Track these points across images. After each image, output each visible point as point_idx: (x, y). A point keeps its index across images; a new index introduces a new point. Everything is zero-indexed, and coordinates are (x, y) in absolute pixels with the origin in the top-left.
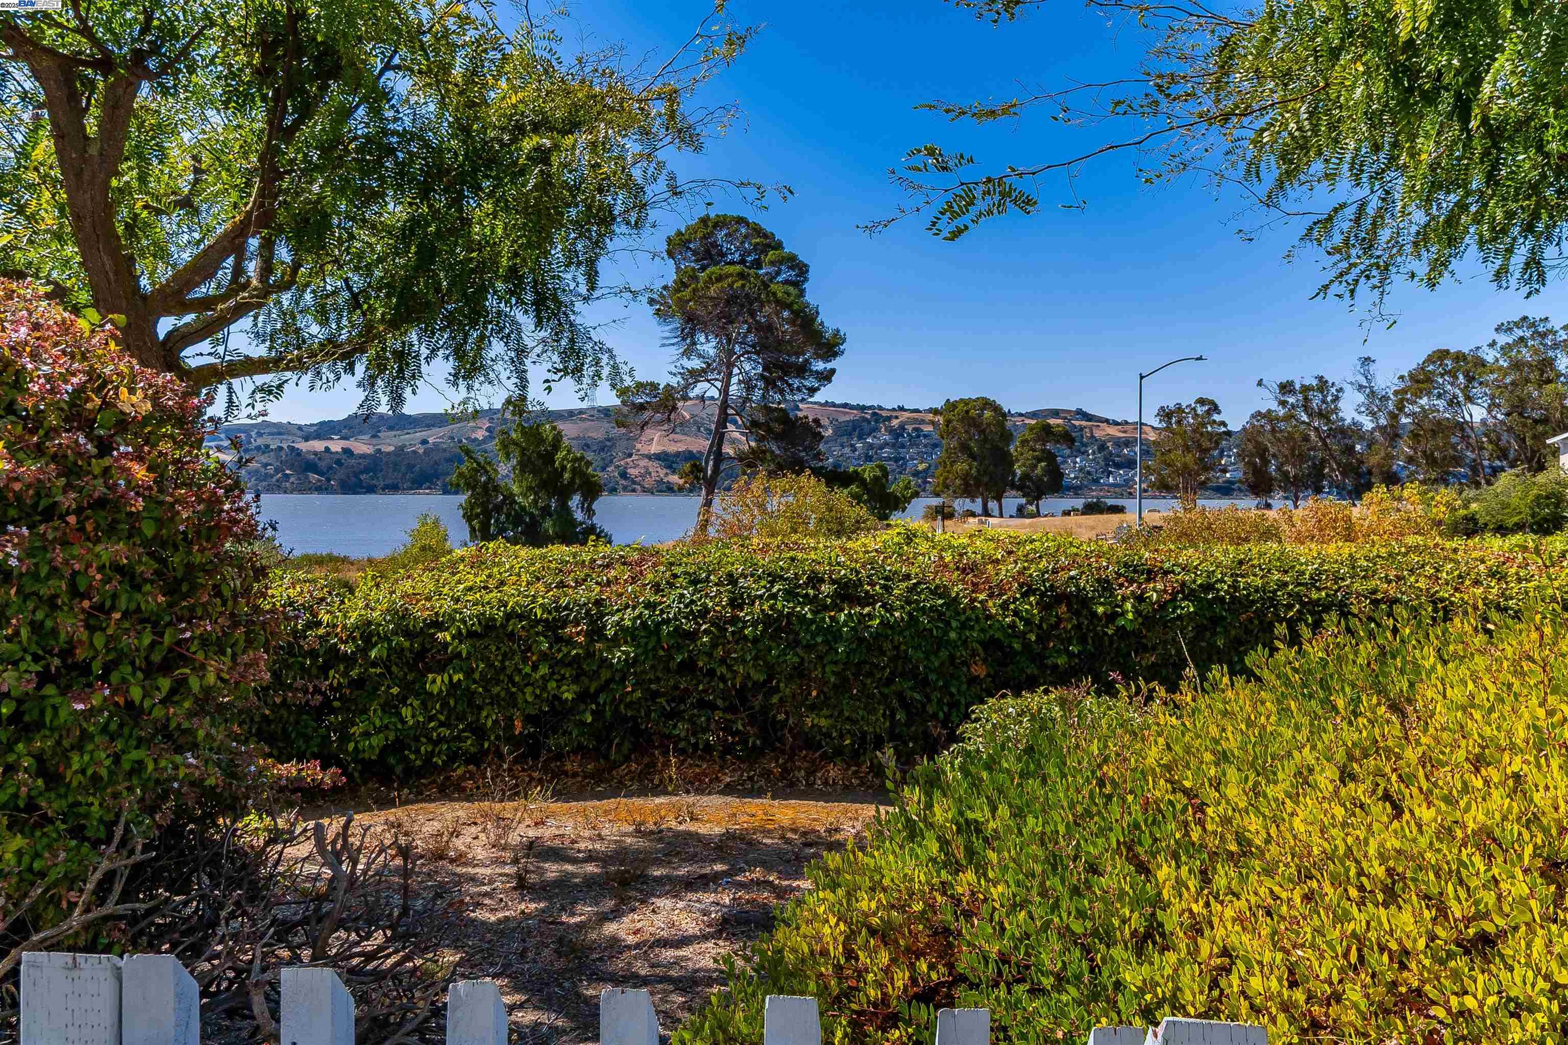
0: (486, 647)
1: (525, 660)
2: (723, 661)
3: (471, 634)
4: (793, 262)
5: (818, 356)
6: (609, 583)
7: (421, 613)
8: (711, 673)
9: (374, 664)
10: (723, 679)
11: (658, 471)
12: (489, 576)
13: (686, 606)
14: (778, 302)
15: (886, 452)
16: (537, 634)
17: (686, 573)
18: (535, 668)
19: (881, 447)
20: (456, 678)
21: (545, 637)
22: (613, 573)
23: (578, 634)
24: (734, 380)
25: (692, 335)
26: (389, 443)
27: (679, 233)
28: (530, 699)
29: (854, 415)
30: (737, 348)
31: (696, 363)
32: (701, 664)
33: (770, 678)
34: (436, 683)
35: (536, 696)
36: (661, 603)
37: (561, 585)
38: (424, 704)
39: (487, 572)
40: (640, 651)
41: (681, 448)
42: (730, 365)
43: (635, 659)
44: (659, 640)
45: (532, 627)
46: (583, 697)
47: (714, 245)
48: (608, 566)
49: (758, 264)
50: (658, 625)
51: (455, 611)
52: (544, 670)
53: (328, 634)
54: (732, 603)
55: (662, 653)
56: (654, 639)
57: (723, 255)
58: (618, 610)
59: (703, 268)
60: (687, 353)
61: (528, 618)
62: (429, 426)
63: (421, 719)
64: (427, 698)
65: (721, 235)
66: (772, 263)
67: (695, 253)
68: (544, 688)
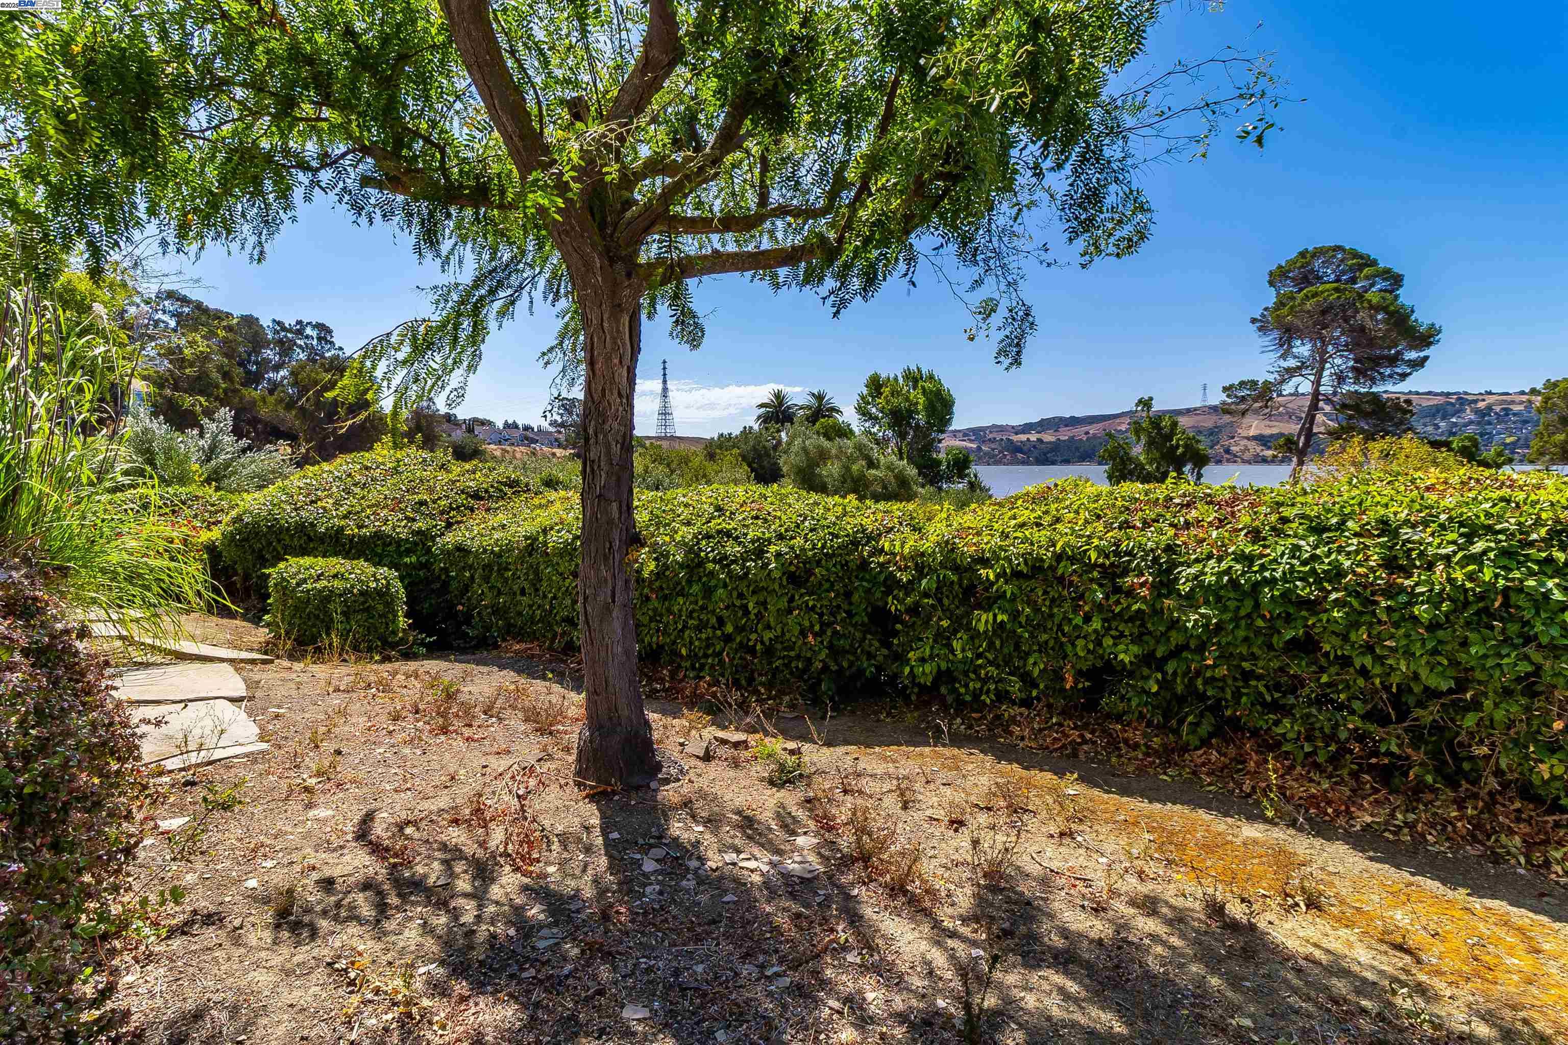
0: (1032, 590)
1: (1076, 609)
2: (1369, 648)
3: (1017, 574)
4: (1387, 274)
5: (1411, 348)
6: (1187, 525)
7: (967, 549)
8: (1345, 662)
9: (926, 595)
10: (1364, 672)
11: (1255, 448)
12: (1046, 512)
13: (1304, 563)
14: (1371, 307)
15: (1471, 429)
16: (1092, 580)
17: (1303, 516)
18: (1087, 619)
19: (1466, 425)
20: (1000, 618)
21: (1101, 585)
22: (1194, 514)
23: (1142, 585)
24: (1326, 373)
25: (1289, 340)
26: (1064, 435)
27: (1280, 267)
28: (1082, 654)
29: (1440, 400)
30: (1330, 348)
31: (1292, 363)
32: (1327, 647)
33: (1461, 686)
34: (983, 620)
35: (1089, 651)
36: (1262, 556)
37: (1126, 525)
38: (972, 638)
39: (1044, 509)
40: (1227, 616)
41: (1275, 431)
42: (1323, 362)
43: (1219, 627)
44: (1257, 605)
45: (1087, 572)
46: (1148, 660)
47: (1312, 271)
48: (1188, 505)
49: (1353, 280)
50: (1256, 587)
51: (1001, 548)
52: (1096, 624)
53: (889, 562)
54: (1390, 564)
55: (1260, 623)
56: (1249, 604)
57: (1319, 278)
58: (1197, 561)
59: (1301, 290)
60: (1284, 357)
61: (1080, 561)
62: (1091, 423)
63: (970, 655)
64: (975, 635)
65: (1317, 263)
66: (1367, 278)
67: (1293, 279)
68: (1099, 643)
